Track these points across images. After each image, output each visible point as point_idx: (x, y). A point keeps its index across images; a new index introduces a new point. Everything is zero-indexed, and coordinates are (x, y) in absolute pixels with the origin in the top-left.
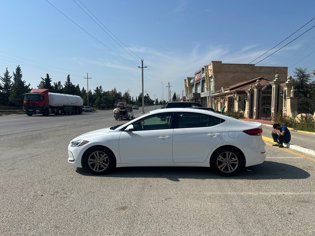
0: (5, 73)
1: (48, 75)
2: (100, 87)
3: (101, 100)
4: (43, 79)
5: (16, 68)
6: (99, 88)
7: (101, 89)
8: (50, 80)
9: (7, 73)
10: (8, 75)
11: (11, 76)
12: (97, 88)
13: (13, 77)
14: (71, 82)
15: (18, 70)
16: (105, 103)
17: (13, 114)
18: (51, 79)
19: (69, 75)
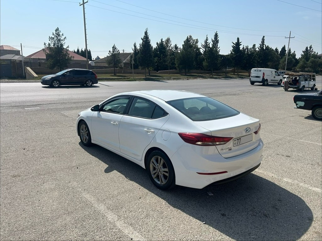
0: (205, 40)
1: (238, 39)
2: (311, 47)
3: (305, 64)
4: (233, 43)
5: (214, 34)
6: (309, 49)
7: (311, 49)
8: (241, 44)
9: (207, 40)
10: (207, 42)
11: (209, 42)
12: (307, 48)
13: (212, 43)
14: (265, 44)
15: (216, 35)
16: (310, 67)
17: (199, 78)
18: (241, 42)
19: (264, 37)
